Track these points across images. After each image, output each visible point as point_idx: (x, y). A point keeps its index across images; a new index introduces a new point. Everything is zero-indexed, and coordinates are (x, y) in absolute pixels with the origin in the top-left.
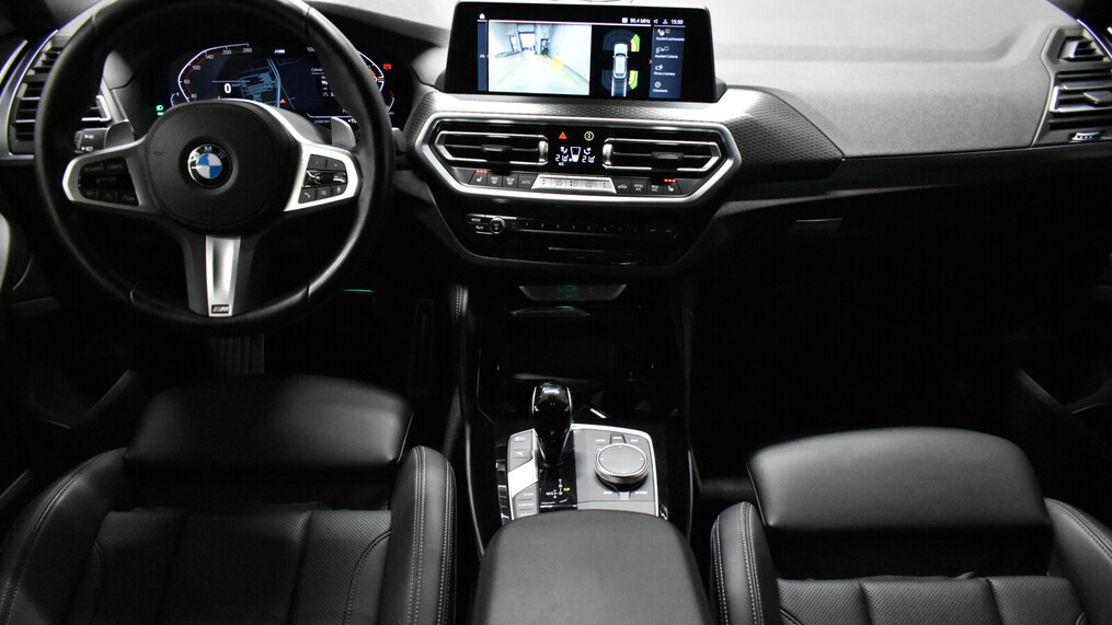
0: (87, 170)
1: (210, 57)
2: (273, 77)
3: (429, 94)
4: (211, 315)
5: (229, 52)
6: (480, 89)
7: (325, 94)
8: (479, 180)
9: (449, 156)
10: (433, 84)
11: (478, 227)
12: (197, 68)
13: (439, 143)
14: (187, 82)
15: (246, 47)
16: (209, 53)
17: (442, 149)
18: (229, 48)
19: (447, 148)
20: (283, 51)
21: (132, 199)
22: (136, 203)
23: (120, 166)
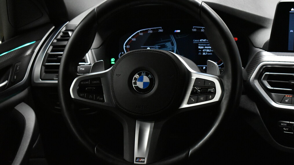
0: (82, 83)
1: (141, 34)
2: (173, 44)
3: (259, 53)
4: (135, 163)
5: (151, 32)
6: (289, 50)
7: (200, 53)
8: (286, 101)
9: (269, 87)
10: (262, 47)
11: (284, 129)
12: (134, 39)
13: (264, 79)
14: (128, 47)
15: (160, 29)
16: (141, 32)
17: (266, 83)
18: (151, 30)
19: (269, 82)
20: (179, 31)
21: (102, 99)
22: (103, 101)
23: (98, 82)
